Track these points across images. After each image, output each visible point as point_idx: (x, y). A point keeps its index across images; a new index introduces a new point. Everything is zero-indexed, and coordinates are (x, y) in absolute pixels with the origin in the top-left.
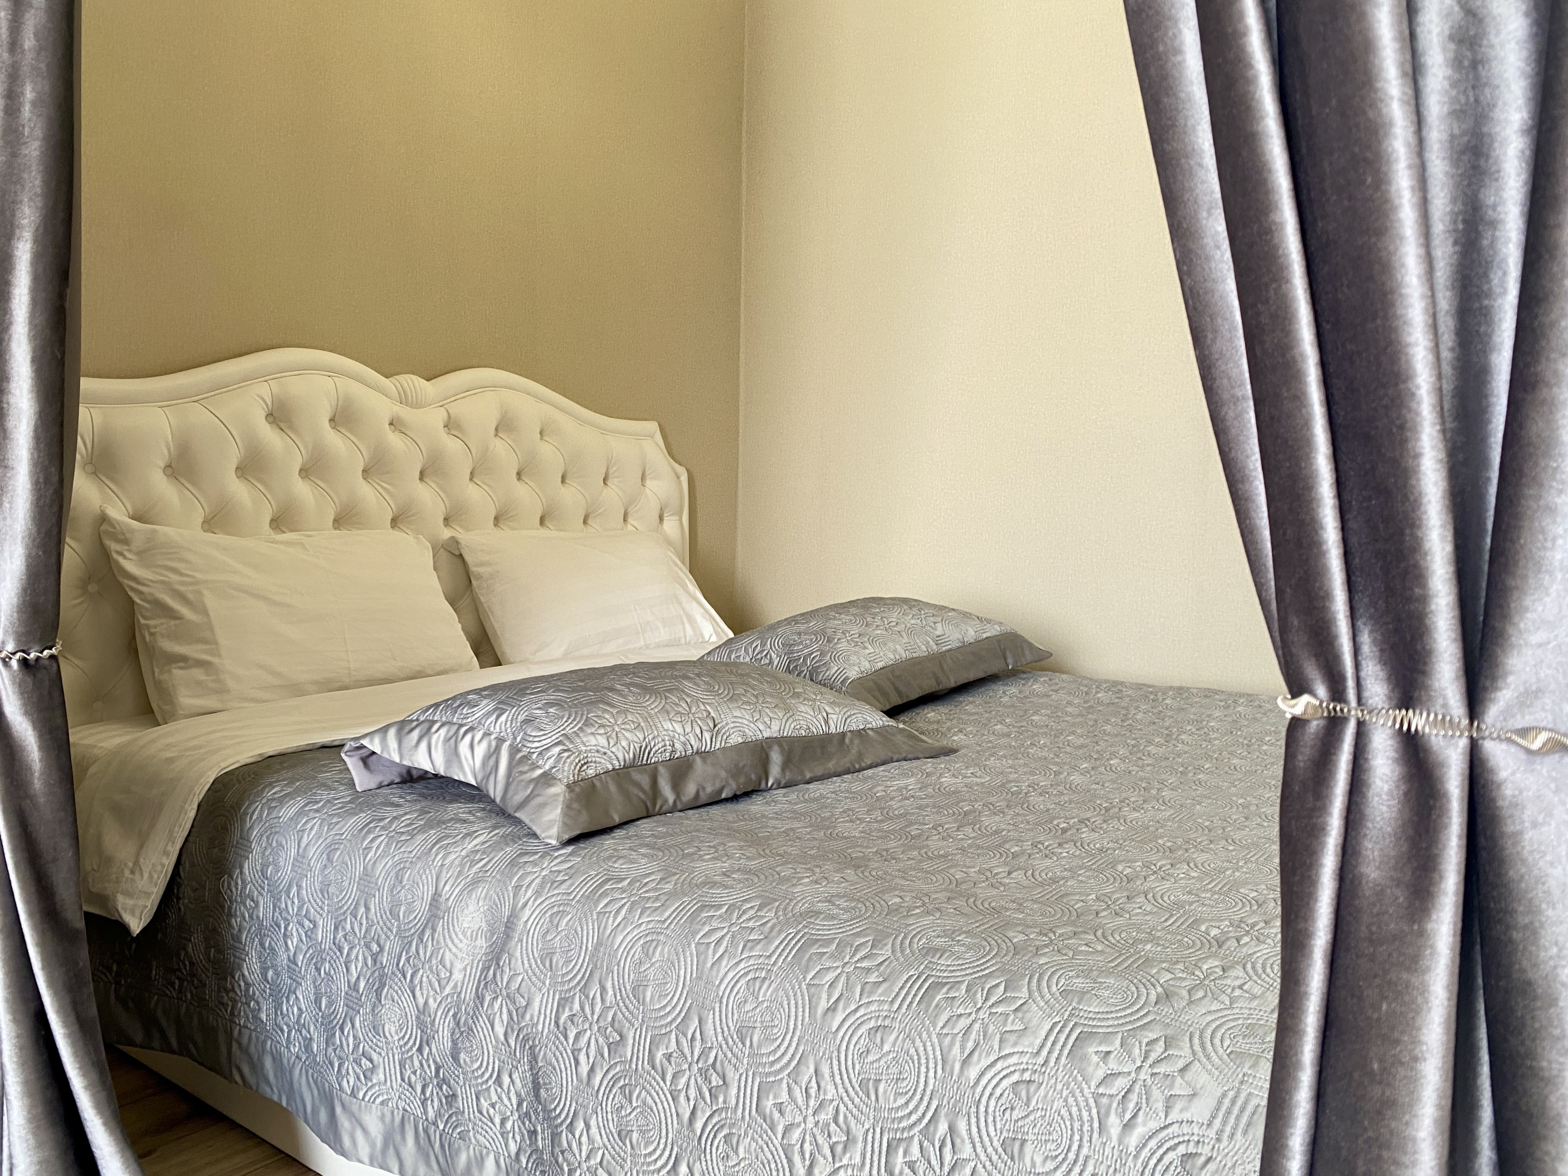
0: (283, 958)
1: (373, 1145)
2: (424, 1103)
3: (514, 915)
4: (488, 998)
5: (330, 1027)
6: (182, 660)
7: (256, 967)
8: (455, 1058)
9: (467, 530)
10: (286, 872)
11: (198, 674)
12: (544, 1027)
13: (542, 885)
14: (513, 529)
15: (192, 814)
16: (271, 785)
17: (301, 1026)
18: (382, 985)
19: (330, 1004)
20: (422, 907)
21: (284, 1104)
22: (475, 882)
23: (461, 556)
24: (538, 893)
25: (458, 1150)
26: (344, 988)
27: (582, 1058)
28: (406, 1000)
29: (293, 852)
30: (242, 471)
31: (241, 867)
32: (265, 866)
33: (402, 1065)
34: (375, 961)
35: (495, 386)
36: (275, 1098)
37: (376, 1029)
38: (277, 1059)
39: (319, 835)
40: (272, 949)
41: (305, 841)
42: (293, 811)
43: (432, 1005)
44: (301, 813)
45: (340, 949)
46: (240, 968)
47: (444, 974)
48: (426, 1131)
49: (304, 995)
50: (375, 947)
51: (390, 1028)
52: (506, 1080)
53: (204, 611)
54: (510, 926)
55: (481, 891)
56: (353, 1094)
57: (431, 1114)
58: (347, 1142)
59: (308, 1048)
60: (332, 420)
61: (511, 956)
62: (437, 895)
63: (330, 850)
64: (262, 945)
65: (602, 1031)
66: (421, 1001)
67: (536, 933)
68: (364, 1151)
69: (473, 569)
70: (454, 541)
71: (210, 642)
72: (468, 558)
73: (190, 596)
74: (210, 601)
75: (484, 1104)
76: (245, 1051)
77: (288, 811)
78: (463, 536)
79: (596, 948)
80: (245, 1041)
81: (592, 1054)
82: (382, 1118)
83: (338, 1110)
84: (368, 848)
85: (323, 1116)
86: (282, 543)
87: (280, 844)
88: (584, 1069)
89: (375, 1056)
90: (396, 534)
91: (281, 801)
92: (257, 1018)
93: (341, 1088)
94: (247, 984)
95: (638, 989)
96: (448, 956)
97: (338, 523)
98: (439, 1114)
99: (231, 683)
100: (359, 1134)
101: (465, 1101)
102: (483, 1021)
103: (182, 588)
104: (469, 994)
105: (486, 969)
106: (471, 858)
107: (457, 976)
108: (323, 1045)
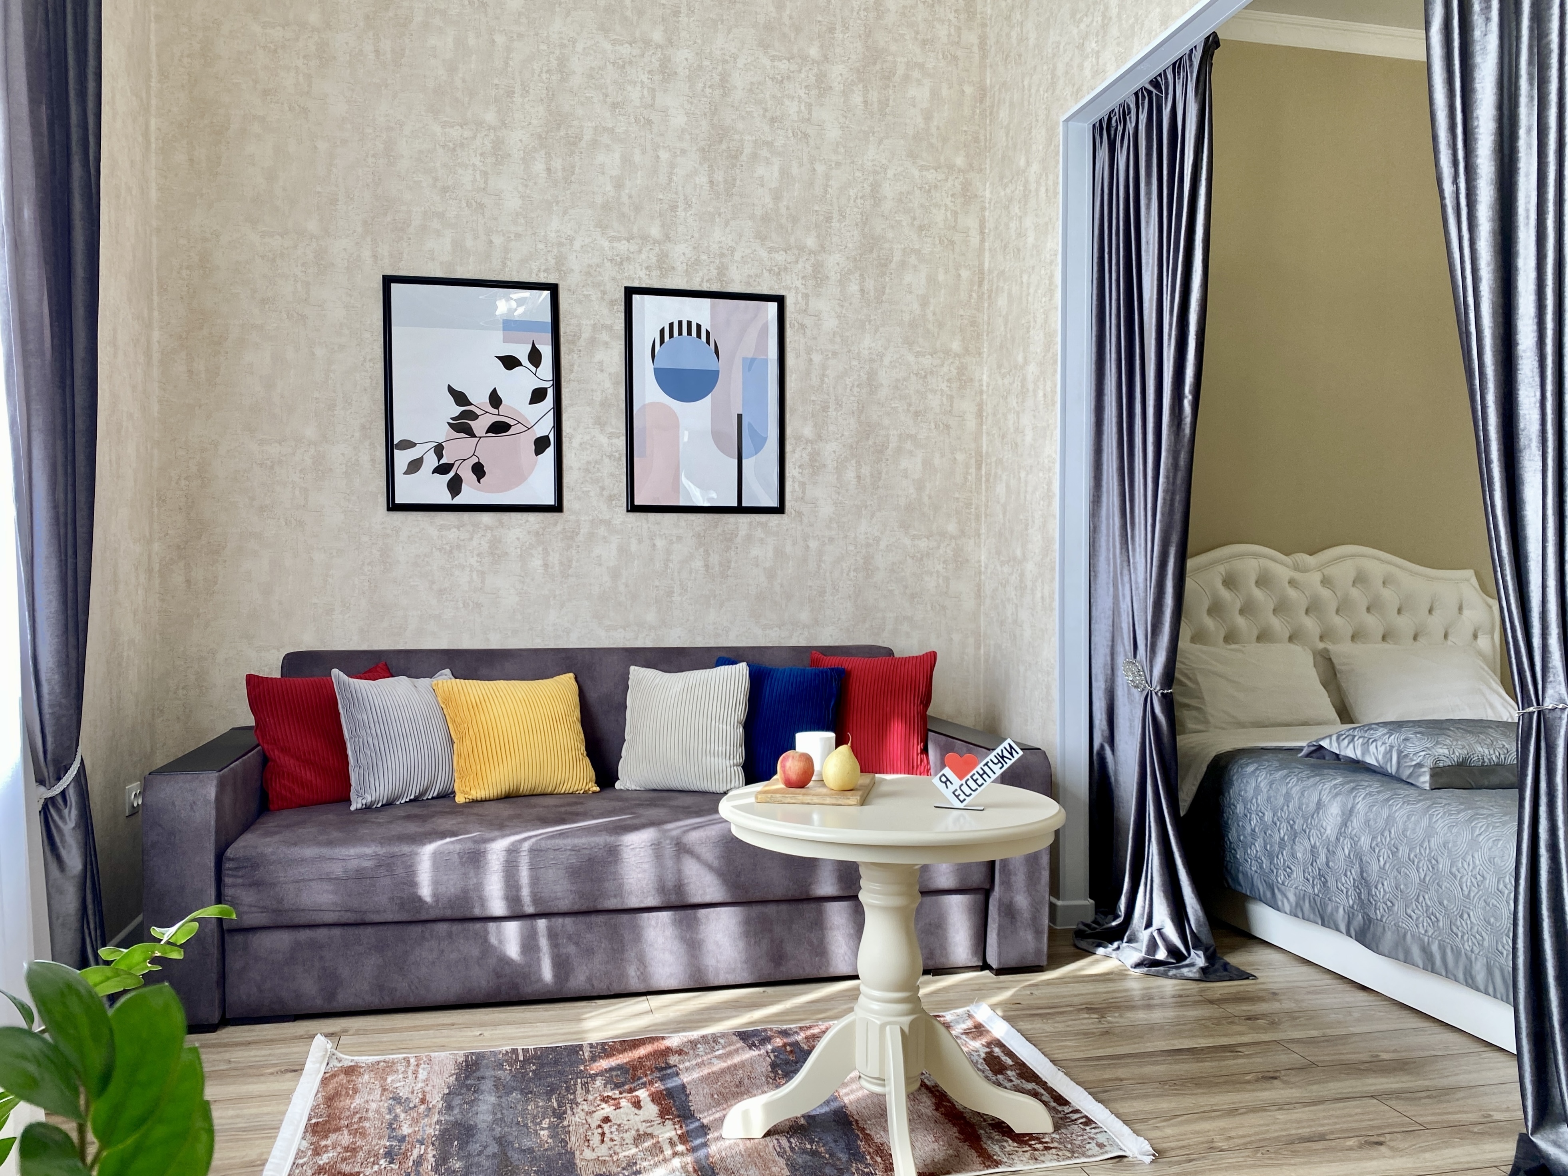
0: (1249, 830)
1: (1291, 906)
2: (1313, 888)
3: (1353, 807)
4: (1342, 839)
5: (1271, 856)
6: (1187, 706)
7: (1235, 835)
8: (1327, 865)
9: (1334, 643)
10: (1250, 793)
11: (1195, 713)
12: (1366, 848)
13: (1365, 796)
14: (1364, 643)
15: (1205, 769)
16: (1241, 759)
17: (1257, 858)
18: (1296, 837)
19: (1271, 847)
20: (1312, 806)
21: (1248, 894)
22: (1337, 795)
23: (1330, 659)
24: (1364, 799)
25: (1328, 905)
26: (1278, 839)
27: (1381, 859)
28: (1306, 843)
29: (1254, 785)
30: (1210, 612)
31: (1229, 792)
32: (1240, 791)
33: (1304, 872)
34: (1292, 828)
35: (1353, 556)
36: (1244, 892)
37: (1293, 856)
38: (1245, 874)
39: (1265, 778)
40: (1243, 826)
41: (1259, 779)
42: (1253, 769)
43: (1318, 844)
44: (1257, 769)
45: (1276, 824)
46: (1227, 836)
47: (1322, 830)
48: (1314, 899)
49: (1259, 844)
50: (1291, 822)
51: (1299, 855)
52: (1349, 873)
53: (1196, 683)
54: (1351, 811)
55: (1339, 799)
56: (1283, 884)
57: (1316, 891)
58: (1280, 903)
59: (1261, 867)
60: (1257, 582)
61: (1352, 822)
62: (1320, 800)
63: (1271, 783)
64: (1238, 825)
65: (1389, 848)
66: (1313, 843)
67: (1362, 813)
68: (1287, 908)
69: (1338, 667)
70: (1326, 650)
71: (1201, 698)
72: (1335, 661)
73: (1191, 676)
74: (1200, 679)
75: (1340, 885)
76: (1230, 873)
77: (1250, 769)
78: (1330, 647)
79: (1388, 818)
80: (1229, 868)
81: (1385, 857)
82: (1295, 895)
83: (1276, 891)
84: (1288, 783)
85: (1269, 894)
86: (1231, 650)
87: (1247, 782)
88: (1382, 863)
89: (1292, 867)
90: (1292, 646)
91: (1247, 765)
92: (1235, 857)
93: (1278, 882)
94: (1231, 843)
95: (1405, 830)
96: (1324, 824)
97: (1259, 639)
98: (1319, 891)
99: (1211, 719)
100: (1285, 901)
101: (1332, 883)
102: (1339, 849)
103: (1186, 671)
104: (1333, 839)
105: (1340, 829)
106: (1335, 786)
107: (1328, 832)
108: (1268, 864)
